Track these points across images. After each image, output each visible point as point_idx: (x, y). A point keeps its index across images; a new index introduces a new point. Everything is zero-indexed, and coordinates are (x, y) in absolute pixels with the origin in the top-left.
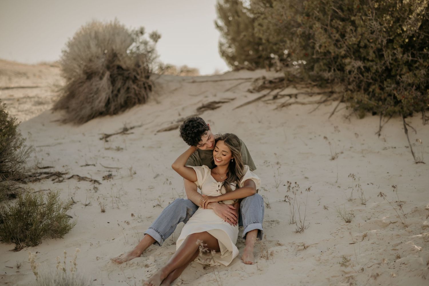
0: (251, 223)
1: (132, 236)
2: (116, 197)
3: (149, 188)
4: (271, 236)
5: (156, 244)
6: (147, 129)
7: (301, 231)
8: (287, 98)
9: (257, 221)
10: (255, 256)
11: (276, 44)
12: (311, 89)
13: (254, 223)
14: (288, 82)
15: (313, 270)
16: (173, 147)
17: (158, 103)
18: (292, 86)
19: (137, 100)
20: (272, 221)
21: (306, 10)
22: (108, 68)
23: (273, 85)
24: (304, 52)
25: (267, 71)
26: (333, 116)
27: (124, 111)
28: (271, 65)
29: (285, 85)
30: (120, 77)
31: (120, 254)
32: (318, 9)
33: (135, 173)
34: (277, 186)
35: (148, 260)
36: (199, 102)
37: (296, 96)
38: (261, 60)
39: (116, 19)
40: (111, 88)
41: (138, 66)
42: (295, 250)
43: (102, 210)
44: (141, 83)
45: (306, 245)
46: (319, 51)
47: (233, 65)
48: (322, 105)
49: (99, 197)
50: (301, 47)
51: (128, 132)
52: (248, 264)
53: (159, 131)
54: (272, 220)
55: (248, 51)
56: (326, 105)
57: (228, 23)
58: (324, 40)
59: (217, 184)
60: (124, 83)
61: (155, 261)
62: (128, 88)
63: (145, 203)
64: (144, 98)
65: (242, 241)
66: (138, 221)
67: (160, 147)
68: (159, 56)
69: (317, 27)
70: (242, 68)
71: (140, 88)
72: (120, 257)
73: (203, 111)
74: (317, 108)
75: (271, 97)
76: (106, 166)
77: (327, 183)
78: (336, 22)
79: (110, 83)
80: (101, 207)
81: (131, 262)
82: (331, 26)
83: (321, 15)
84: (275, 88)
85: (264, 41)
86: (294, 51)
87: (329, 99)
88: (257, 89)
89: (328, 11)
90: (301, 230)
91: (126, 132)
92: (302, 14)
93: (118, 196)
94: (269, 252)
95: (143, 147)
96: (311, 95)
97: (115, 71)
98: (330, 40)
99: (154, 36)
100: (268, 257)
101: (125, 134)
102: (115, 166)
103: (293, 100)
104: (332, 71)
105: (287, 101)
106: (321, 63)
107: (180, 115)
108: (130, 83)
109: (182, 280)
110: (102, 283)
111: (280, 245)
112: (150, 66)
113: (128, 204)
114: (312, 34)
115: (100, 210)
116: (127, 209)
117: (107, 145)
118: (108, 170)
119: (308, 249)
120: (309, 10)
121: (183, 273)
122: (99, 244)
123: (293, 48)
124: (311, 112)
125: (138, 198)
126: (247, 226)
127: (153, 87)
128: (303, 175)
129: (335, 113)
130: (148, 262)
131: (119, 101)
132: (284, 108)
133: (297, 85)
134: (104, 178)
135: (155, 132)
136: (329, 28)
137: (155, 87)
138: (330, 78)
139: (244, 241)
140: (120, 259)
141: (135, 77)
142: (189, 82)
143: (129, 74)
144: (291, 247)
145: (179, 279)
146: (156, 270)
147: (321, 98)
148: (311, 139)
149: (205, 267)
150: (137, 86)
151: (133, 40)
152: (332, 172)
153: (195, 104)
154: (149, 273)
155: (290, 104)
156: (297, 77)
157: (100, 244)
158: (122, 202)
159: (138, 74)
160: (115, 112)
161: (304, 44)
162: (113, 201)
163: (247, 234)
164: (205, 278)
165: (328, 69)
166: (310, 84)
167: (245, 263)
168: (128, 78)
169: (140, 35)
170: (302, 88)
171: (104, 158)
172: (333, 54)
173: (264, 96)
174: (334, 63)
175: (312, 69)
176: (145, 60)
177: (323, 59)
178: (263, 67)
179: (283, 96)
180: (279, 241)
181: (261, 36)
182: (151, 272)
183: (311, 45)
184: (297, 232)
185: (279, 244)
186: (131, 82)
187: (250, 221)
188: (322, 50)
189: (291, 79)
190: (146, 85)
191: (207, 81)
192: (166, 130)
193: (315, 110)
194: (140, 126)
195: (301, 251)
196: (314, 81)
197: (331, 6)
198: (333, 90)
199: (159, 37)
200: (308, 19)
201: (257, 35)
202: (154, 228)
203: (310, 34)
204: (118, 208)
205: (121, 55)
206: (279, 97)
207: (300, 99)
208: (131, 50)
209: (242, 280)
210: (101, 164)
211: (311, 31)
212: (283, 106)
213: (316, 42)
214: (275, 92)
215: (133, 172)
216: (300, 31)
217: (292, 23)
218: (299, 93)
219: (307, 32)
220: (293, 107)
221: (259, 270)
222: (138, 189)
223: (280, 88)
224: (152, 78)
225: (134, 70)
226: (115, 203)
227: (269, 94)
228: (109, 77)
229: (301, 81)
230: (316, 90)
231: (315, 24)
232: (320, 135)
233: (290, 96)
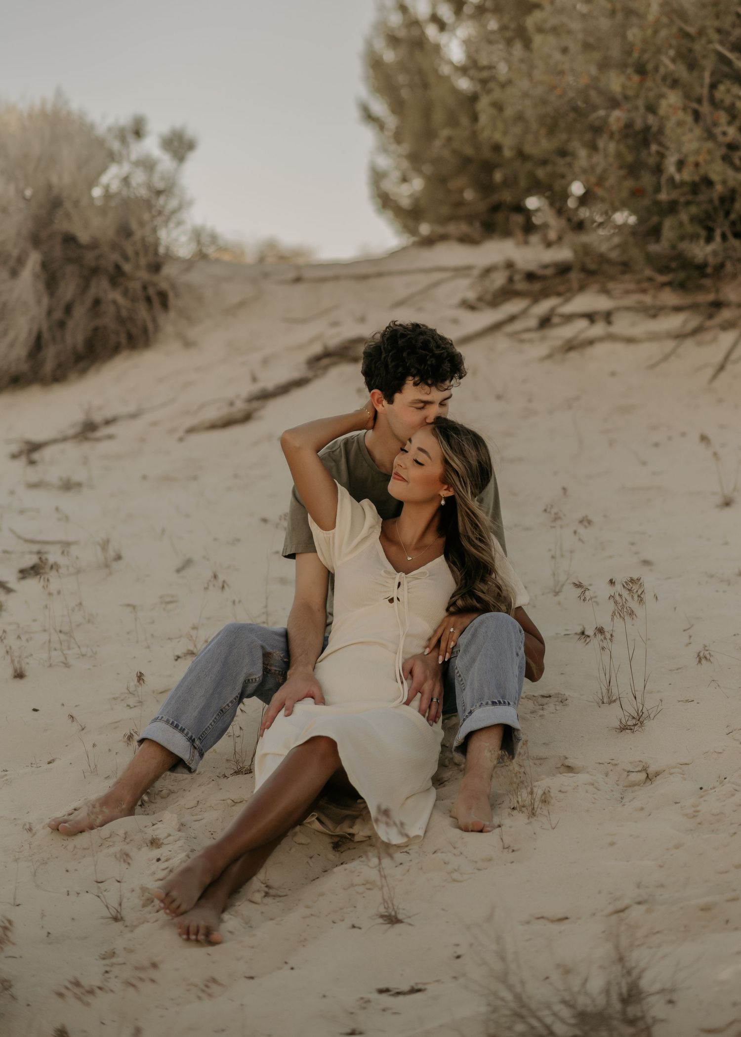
0: (484, 703)
1: (110, 750)
2: (61, 632)
3: (161, 603)
4: (544, 744)
5: (180, 769)
6: (154, 424)
7: (635, 725)
8: (583, 323)
9: (503, 697)
10: (493, 806)
11: (544, 162)
12: (655, 297)
13: (494, 703)
14: (582, 276)
15: (677, 847)
16: (236, 476)
17: (188, 344)
18: (596, 287)
19: (123, 339)
20: (543, 696)
21: (636, 55)
22: (36, 241)
23: (537, 286)
24: (630, 183)
25: (517, 244)
26: (723, 376)
27: (83, 371)
28: (529, 228)
29: (575, 285)
30: (70, 269)
31: (70, 808)
32: (672, 53)
33: (119, 558)
34: (557, 590)
35: (159, 825)
36: (312, 341)
37: (608, 317)
38: (500, 217)
39: (59, 93)
40: (45, 301)
41: (125, 232)
42: (618, 785)
43: (16, 671)
44: (135, 286)
45: (652, 770)
46: (677, 177)
47: (413, 232)
48: (689, 344)
49: (4, 631)
50: (621, 167)
51: (99, 434)
52: (472, 831)
53: (191, 430)
54: (545, 693)
55: (461, 191)
56: (699, 344)
57: (398, 106)
58: (694, 145)
59: (394, 579)
60: (85, 288)
61: (182, 826)
62: (97, 302)
63: (148, 647)
64: (145, 330)
65: (452, 759)
66: (129, 703)
67: (195, 478)
68: (190, 203)
69: (670, 106)
70: (444, 238)
71: (134, 300)
72: (71, 817)
73: (326, 368)
74: (673, 352)
75: (533, 322)
76: (29, 536)
77: (712, 576)
78: (728, 91)
79: (41, 286)
80: (13, 661)
81: (106, 830)
82: (714, 103)
83: (680, 70)
84: (545, 294)
85: (508, 153)
86: (601, 181)
87: (709, 323)
88: (489, 297)
89: (704, 57)
90: (634, 722)
91: (90, 435)
92: (623, 66)
93: (66, 628)
94: (538, 792)
95: (144, 478)
96: (654, 312)
97: (58, 252)
98: (710, 145)
99: (176, 143)
100: (533, 809)
101: (87, 439)
102: (60, 536)
103: (598, 329)
104: (718, 238)
105: (582, 331)
106: (684, 217)
107: (254, 379)
108: (101, 287)
109: (267, 886)
110: (15, 899)
111: (570, 769)
112: (163, 234)
113: (96, 653)
114: (655, 129)
115: (10, 672)
116: (94, 666)
117: (33, 475)
118: (36, 548)
119: (659, 781)
120: (646, 56)
121: (270, 862)
122: (5, 778)
123: (599, 170)
124: (653, 366)
125: (128, 633)
126: (471, 713)
127: (171, 295)
128: (636, 553)
129: (729, 367)
130: (160, 831)
131: (69, 340)
132: (573, 355)
133: (611, 285)
134: (24, 573)
135: (180, 433)
136: (705, 109)
137: (177, 296)
138: (711, 260)
139: (458, 757)
140: (71, 820)
141: (118, 267)
142: (283, 282)
143: (99, 257)
144: (607, 775)
145: (256, 883)
146: (182, 855)
147: (685, 322)
148: (656, 445)
149: (338, 842)
150: (125, 293)
151: (112, 157)
152: (726, 544)
153: (301, 347)
154: (162, 865)
155: (591, 342)
156: (609, 262)
157: (8, 777)
158: (79, 647)
159: (126, 258)
160: (59, 377)
161: (630, 158)
162: (50, 641)
163: (470, 736)
164: (340, 876)
165: (703, 233)
166: (650, 279)
167: (461, 829)
168: (95, 271)
169: (131, 138)
170: (628, 292)
171: (22, 512)
172: (719, 188)
173: (512, 319)
174: (721, 214)
175: (655, 232)
176: (146, 216)
177: (688, 203)
178: (507, 233)
179: (569, 318)
180: (566, 758)
181: (498, 137)
182: (167, 861)
183: (652, 161)
184: (623, 728)
185: (569, 767)
186: (105, 283)
187: (481, 699)
188: (687, 175)
189: (592, 266)
190: (151, 291)
191: (336, 278)
192: (213, 426)
193: (666, 358)
194: (134, 416)
195: (637, 788)
196: (663, 269)
197: (710, 42)
198: (722, 297)
199: (190, 146)
200: (642, 81)
201: (485, 135)
202: (165, 719)
203: (647, 129)
204: (67, 665)
205: (76, 203)
206: (556, 320)
207: (623, 325)
208: (107, 188)
209: (455, 881)
210: (12, 531)
211: (651, 119)
212: (571, 346)
213: (667, 153)
214: (544, 307)
215: (112, 554)
216: (618, 119)
217: (593, 95)
218: (618, 309)
219: (639, 124)
220: (599, 350)
221: (506, 850)
222: (129, 605)
223: (559, 294)
224: (169, 270)
225: (114, 246)
226: (55, 649)
227: (524, 312)
228: (38, 268)
229: (624, 273)
230: (669, 298)
231: (662, 96)
232: (683, 435)
233: (591, 317)
